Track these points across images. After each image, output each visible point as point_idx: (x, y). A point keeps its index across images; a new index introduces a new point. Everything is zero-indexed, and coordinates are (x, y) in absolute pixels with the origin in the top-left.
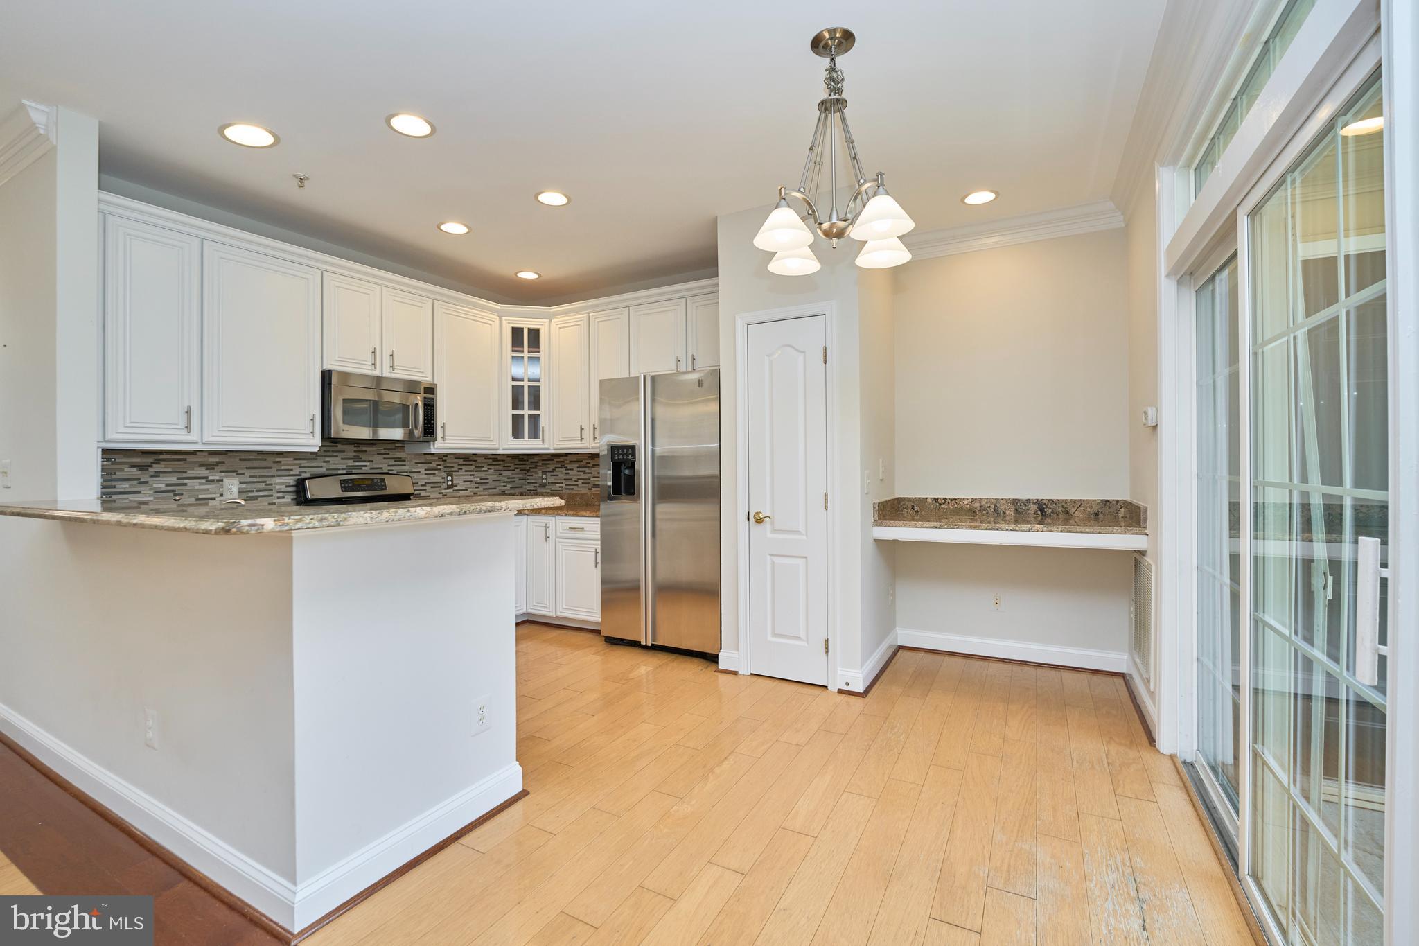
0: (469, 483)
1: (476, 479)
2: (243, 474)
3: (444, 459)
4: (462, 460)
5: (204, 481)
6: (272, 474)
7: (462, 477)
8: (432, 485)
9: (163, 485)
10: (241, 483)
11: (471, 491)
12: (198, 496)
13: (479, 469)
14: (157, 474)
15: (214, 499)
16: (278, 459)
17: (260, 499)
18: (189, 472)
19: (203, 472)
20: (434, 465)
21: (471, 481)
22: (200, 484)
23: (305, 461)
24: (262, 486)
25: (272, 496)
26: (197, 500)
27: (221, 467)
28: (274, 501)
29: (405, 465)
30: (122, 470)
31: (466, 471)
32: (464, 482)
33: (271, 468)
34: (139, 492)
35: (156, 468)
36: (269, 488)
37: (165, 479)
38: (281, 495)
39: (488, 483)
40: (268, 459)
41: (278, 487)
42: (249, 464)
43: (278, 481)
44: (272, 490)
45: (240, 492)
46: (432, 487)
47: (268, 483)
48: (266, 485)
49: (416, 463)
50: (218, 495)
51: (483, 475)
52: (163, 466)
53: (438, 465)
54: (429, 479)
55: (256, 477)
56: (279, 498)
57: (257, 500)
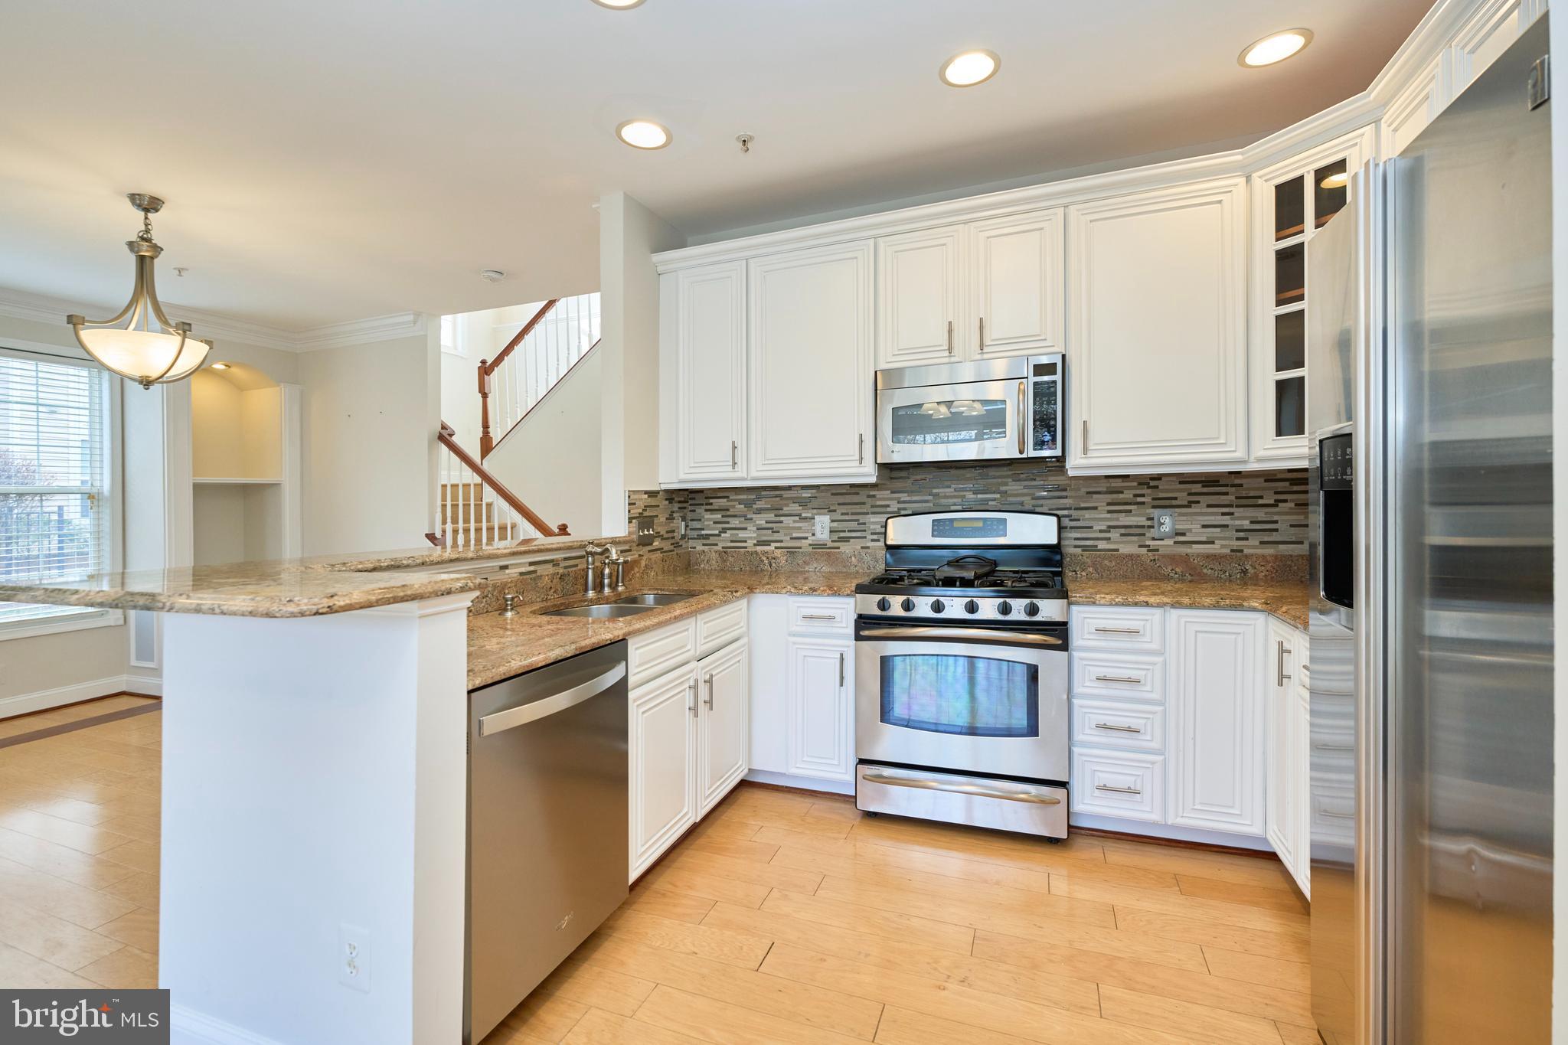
0: (1218, 530)
1: (1238, 522)
2: (835, 511)
3: (1152, 483)
4: (1200, 485)
5: (797, 518)
6: (865, 511)
7: (1201, 518)
8: (1123, 531)
9: (764, 522)
10: (833, 521)
11: (1223, 546)
12: (792, 534)
13: (1249, 501)
14: (759, 511)
15: (806, 538)
16: (872, 493)
17: (852, 540)
18: (785, 508)
19: (795, 508)
20: (1128, 495)
21: (1227, 526)
22: (794, 521)
23: (906, 494)
24: (854, 525)
25: (865, 537)
26: (791, 538)
27: (815, 503)
28: (868, 545)
29: (1066, 497)
30: (734, 507)
31: (1209, 506)
32: (1204, 526)
33: (864, 504)
34: (746, 529)
35: (760, 504)
36: (862, 527)
37: (765, 515)
38: (875, 537)
39: (1276, 530)
40: (861, 492)
41: (872, 527)
42: (841, 499)
43: (872, 520)
44: (865, 531)
45: (831, 532)
46: (1122, 535)
47: (861, 522)
48: (858, 524)
49: (1088, 493)
50: (811, 534)
51: (1260, 514)
52: (763, 502)
53: (1136, 496)
54: (1117, 519)
55: (847, 514)
56: (873, 540)
57: (849, 541)
